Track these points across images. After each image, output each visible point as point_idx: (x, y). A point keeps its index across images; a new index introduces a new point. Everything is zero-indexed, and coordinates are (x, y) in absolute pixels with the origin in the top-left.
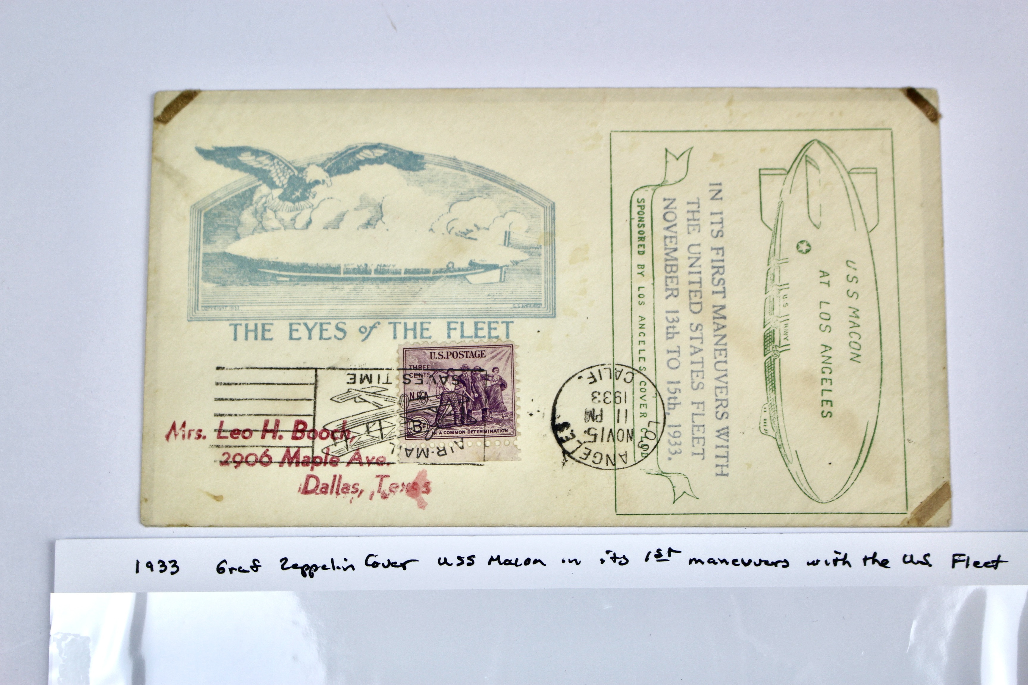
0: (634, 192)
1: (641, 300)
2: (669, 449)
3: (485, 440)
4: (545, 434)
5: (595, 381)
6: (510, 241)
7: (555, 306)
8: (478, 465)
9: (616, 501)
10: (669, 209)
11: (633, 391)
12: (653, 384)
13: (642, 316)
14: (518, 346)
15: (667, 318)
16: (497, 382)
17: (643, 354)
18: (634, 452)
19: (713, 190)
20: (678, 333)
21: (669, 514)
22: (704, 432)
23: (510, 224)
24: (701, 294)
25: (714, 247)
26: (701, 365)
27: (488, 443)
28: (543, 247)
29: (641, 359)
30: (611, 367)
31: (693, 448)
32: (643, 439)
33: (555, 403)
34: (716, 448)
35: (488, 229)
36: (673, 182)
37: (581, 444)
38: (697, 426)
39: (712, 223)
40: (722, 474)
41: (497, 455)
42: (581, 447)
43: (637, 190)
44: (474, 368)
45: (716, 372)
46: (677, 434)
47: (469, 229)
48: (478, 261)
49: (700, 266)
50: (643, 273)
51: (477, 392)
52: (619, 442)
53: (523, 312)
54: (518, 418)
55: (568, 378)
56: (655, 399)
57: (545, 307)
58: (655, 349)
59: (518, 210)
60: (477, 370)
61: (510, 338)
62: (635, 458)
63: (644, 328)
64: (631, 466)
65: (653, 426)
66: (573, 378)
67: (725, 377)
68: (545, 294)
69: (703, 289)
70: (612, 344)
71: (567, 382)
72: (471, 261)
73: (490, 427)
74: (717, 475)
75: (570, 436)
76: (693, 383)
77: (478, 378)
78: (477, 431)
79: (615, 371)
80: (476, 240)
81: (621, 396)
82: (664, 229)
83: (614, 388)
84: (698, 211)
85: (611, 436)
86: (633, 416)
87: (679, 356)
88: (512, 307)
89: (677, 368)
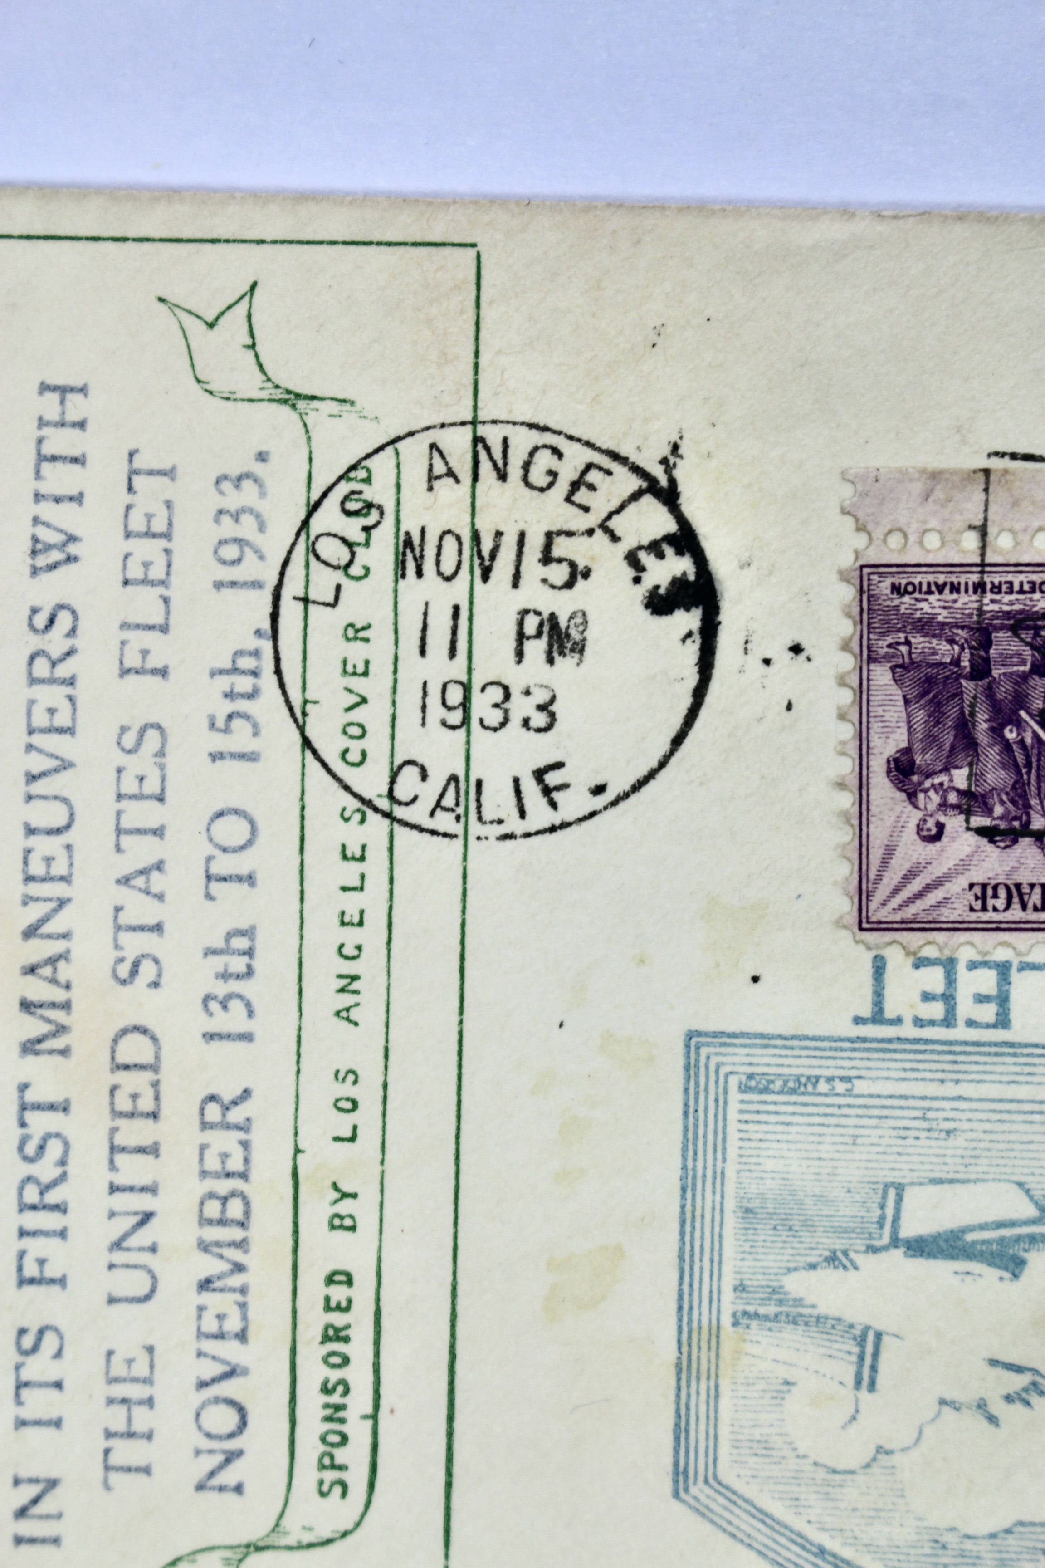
0: (358, 1524)
1: (347, 1090)
2: (263, 494)
3: (983, 555)
4: (746, 571)
5: (539, 775)
6: (856, 1350)
7: (688, 1079)
8: (1014, 456)
9: (478, 298)
10: (224, 1452)
11: (393, 727)
12: (315, 752)
13: (345, 1023)
14: (839, 924)
15: (251, 1014)
16: (927, 784)
17: (350, 873)
18: (398, 487)
19: (48, 1517)
20: (210, 952)
21: (275, 242)
22: (127, 556)
23: (854, 1418)
24: (112, 1103)
25: (56, 1289)
26: (125, 823)
27: (971, 541)
28: (726, 1320)
29: (358, 854)
30: (476, 827)
31: (168, 496)
32: (361, 537)
33: (700, 693)
34: (81, 494)
35: (943, 1402)
36: (202, 1558)
37: (604, 526)
38: (152, 583)
39: (58, 1385)
40: (63, 390)
41: (939, 494)
42: (604, 515)
43: (345, 1534)
44: (1015, 841)
45: (65, 794)
46: (230, 552)
47: (1018, 1407)
48: (990, 1274)
49: (112, 1214)
50: (337, 1195)
51: (1007, 746)
52: (457, 531)
53: (815, 1062)
54: (850, 639)
55: (646, 790)
56: (309, 696)
57: (727, 1076)
58: (302, 892)
59: (821, 1474)
60: (1004, 833)
61: (870, 955)
62: (398, 466)
63: (340, 976)
64: (411, 434)
65: (322, 589)
66: (627, 788)
67: (36, 771)
68: (725, 1127)
69: (107, 1122)
70: (468, 916)
71: (651, 775)
72: (1015, 1276)
73: (958, 605)
74: (83, 390)
75: (645, 558)
76: (161, 753)
77: (1002, 803)
78: (1010, 591)
79: (460, 810)
80: (994, 1363)
81: (442, 712)
82: (245, 1372)
83: (468, 743)
84: (109, 1435)
85: (486, 552)
86: (396, 632)
87: (209, 859)
88: (856, 1082)
89: (220, 814)
